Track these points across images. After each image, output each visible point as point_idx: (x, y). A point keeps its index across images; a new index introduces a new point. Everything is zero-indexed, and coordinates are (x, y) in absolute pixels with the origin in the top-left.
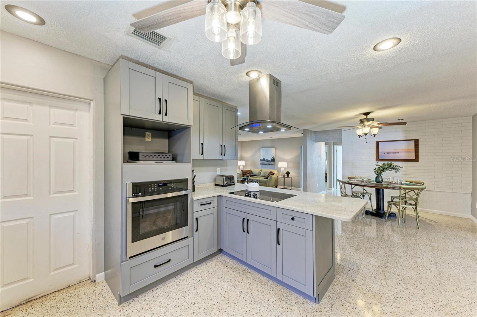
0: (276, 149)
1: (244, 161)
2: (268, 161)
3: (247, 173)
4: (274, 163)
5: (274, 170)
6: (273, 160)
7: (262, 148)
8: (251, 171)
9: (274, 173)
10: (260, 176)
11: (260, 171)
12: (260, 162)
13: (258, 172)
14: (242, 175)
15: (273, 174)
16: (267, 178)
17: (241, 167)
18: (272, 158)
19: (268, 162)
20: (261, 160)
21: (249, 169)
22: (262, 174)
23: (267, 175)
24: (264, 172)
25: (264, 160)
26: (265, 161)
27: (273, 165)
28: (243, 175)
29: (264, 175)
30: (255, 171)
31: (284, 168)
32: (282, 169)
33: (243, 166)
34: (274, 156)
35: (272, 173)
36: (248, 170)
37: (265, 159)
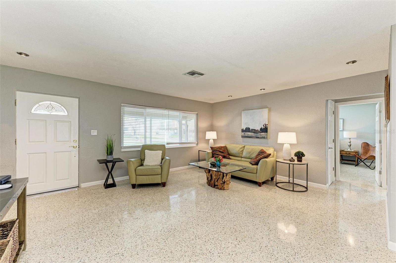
0: (270, 111)
1: (216, 132)
2: (255, 131)
3: (220, 152)
4: (267, 135)
5: (268, 148)
6: (265, 130)
7: (244, 110)
8: (225, 147)
9: (270, 154)
10: (242, 157)
11: (241, 148)
12: (241, 134)
13: (237, 149)
14: (211, 155)
15: (269, 156)
16: (257, 164)
17: (211, 141)
18: (263, 127)
19: (254, 133)
20: (243, 131)
21: (223, 145)
22: (244, 154)
23: (254, 156)
24: (249, 150)
25: (248, 130)
26: (249, 132)
27: (264, 138)
28: (213, 154)
29: (248, 156)
30: (233, 148)
31: (290, 144)
32: (286, 147)
33: (214, 140)
34: (267, 124)
35: (265, 155)
36: (222, 147)
37: (249, 128)
